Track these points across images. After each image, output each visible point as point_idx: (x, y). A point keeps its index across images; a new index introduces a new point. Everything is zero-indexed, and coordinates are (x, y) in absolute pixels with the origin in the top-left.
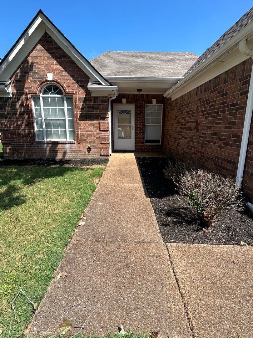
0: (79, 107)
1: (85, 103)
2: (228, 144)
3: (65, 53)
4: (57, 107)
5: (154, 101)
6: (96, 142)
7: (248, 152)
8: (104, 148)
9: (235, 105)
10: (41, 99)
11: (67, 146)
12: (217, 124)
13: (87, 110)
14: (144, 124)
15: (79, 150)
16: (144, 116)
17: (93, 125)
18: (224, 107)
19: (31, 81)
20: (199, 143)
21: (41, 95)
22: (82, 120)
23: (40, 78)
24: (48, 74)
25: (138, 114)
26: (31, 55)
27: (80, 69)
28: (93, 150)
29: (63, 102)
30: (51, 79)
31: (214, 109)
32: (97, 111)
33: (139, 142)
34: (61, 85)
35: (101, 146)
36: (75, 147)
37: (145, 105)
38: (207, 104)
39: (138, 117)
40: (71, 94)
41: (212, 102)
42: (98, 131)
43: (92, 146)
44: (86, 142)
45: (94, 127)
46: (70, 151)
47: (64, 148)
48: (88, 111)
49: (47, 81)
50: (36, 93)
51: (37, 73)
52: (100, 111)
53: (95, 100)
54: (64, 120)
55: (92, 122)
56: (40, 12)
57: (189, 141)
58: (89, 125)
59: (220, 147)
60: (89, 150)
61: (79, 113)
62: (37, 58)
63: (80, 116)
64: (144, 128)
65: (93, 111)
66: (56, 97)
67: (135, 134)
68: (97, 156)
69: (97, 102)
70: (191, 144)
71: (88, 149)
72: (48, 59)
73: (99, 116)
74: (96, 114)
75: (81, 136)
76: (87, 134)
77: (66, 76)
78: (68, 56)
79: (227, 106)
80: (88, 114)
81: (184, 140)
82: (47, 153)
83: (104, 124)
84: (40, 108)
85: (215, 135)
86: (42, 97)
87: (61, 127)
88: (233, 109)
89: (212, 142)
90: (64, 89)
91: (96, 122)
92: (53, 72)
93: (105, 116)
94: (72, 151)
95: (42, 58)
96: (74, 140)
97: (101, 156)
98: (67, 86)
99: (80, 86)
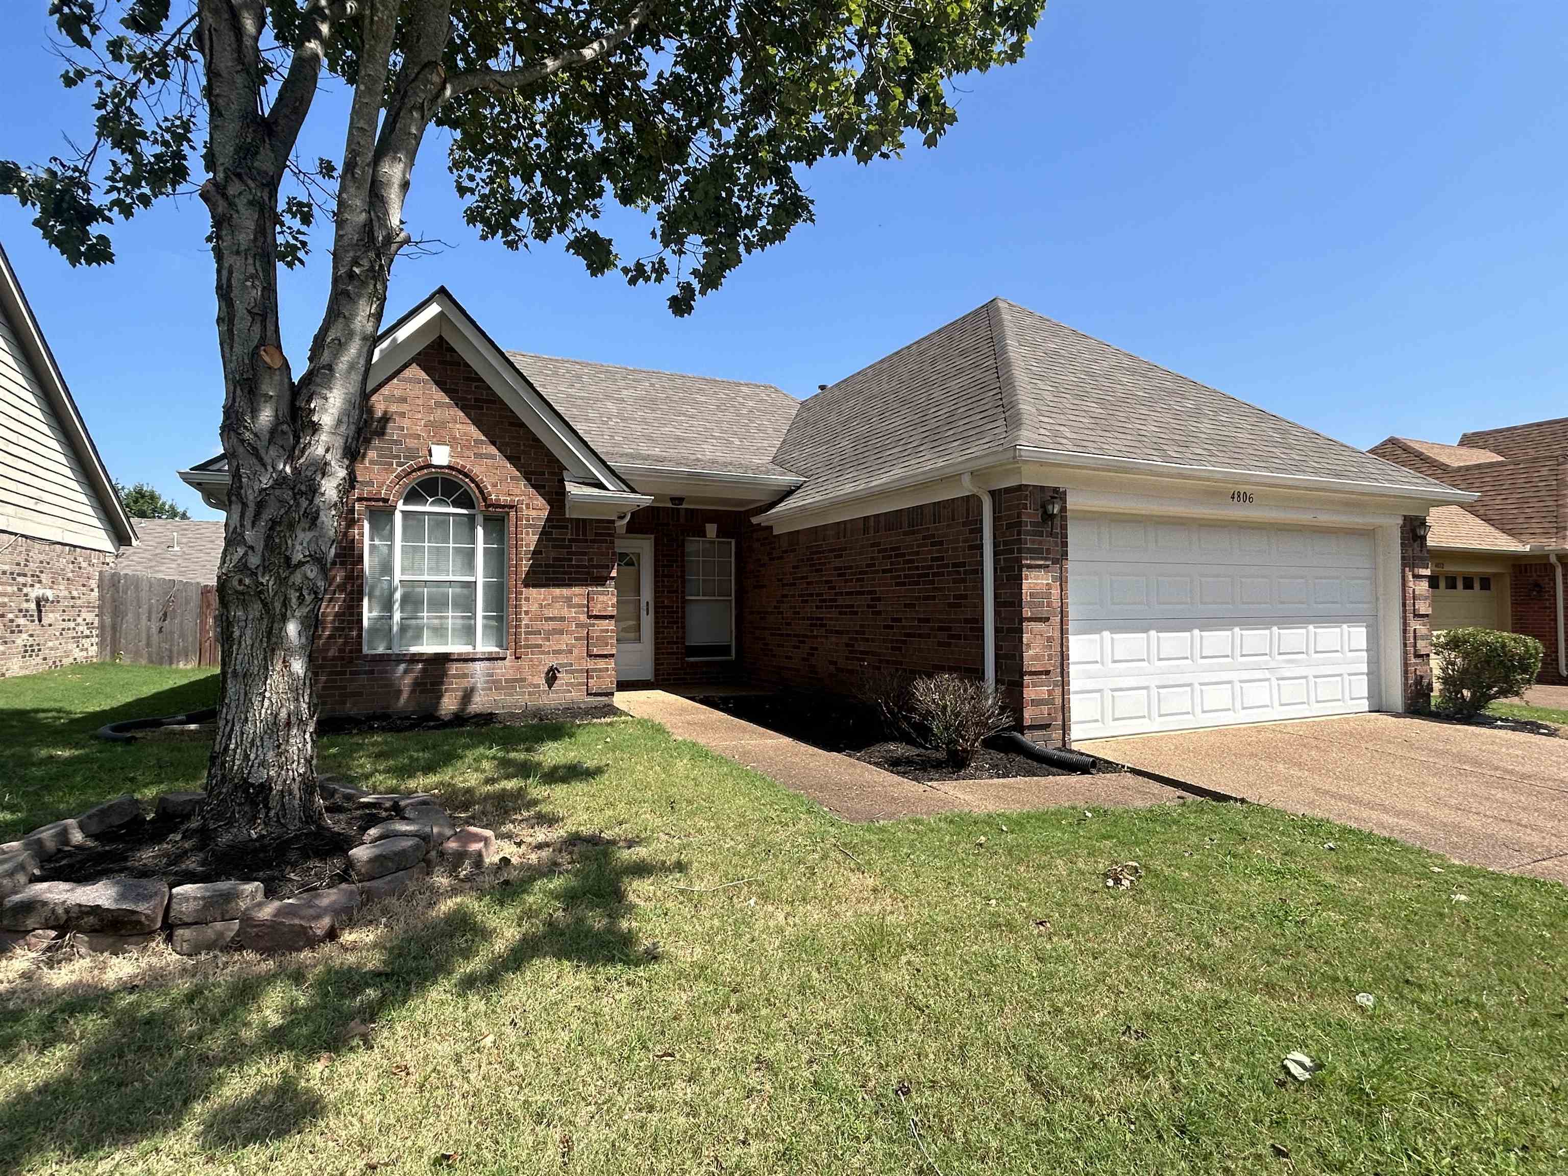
0: (528, 545)
1: (545, 534)
2: (959, 637)
3: (494, 394)
4: (451, 545)
5: (711, 530)
6: (576, 651)
7: (997, 648)
8: (600, 670)
9: (963, 564)
10: (398, 517)
11: (478, 665)
12: (926, 598)
13: (553, 555)
14: (683, 597)
15: (516, 680)
16: (683, 572)
17: (569, 599)
18: (939, 567)
19: (372, 462)
20: (884, 641)
21: (401, 506)
22: (534, 586)
23: (406, 457)
24: (435, 448)
25: (663, 566)
26: (385, 390)
27: (537, 440)
28: (563, 678)
29: (473, 529)
30: (445, 463)
31: (917, 568)
32: (581, 560)
33: (668, 653)
34: (473, 481)
35: (591, 664)
36: (504, 669)
37: (683, 541)
38: (897, 556)
39: (664, 576)
40: (504, 507)
41: (909, 554)
42: (583, 618)
43: (562, 665)
44: (543, 653)
45: (570, 606)
46: (487, 682)
47: (465, 676)
48: (555, 559)
49: (431, 466)
50: (386, 501)
51: (396, 442)
52: (591, 560)
53: (577, 529)
54: (472, 585)
55: (565, 591)
56: (442, 291)
57: (850, 639)
58: (555, 599)
59: (940, 644)
60: (551, 677)
61: (525, 565)
62: (403, 400)
63: (528, 574)
64: (683, 608)
65: (571, 560)
66: (448, 514)
67: (656, 627)
68: (578, 696)
69: (584, 534)
70: (861, 646)
71: (548, 673)
72: (438, 404)
73: (588, 573)
74: (578, 566)
75: (527, 633)
76: (546, 628)
77: (493, 457)
78: (502, 402)
79: (947, 566)
80: (553, 566)
81: (833, 639)
82: (405, 696)
83: (601, 598)
84: (391, 547)
85: (927, 620)
86: (402, 512)
87: (456, 605)
88: (958, 573)
89: (920, 636)
90: (481, 492)
91: (577, 593)
92: (453, 442)
93: (605, 575)
94: (494, 682)
95: (420, 402)
96: (500, 646)
97: (591, 694)
98: (494, 485)
99: (533, 486)
